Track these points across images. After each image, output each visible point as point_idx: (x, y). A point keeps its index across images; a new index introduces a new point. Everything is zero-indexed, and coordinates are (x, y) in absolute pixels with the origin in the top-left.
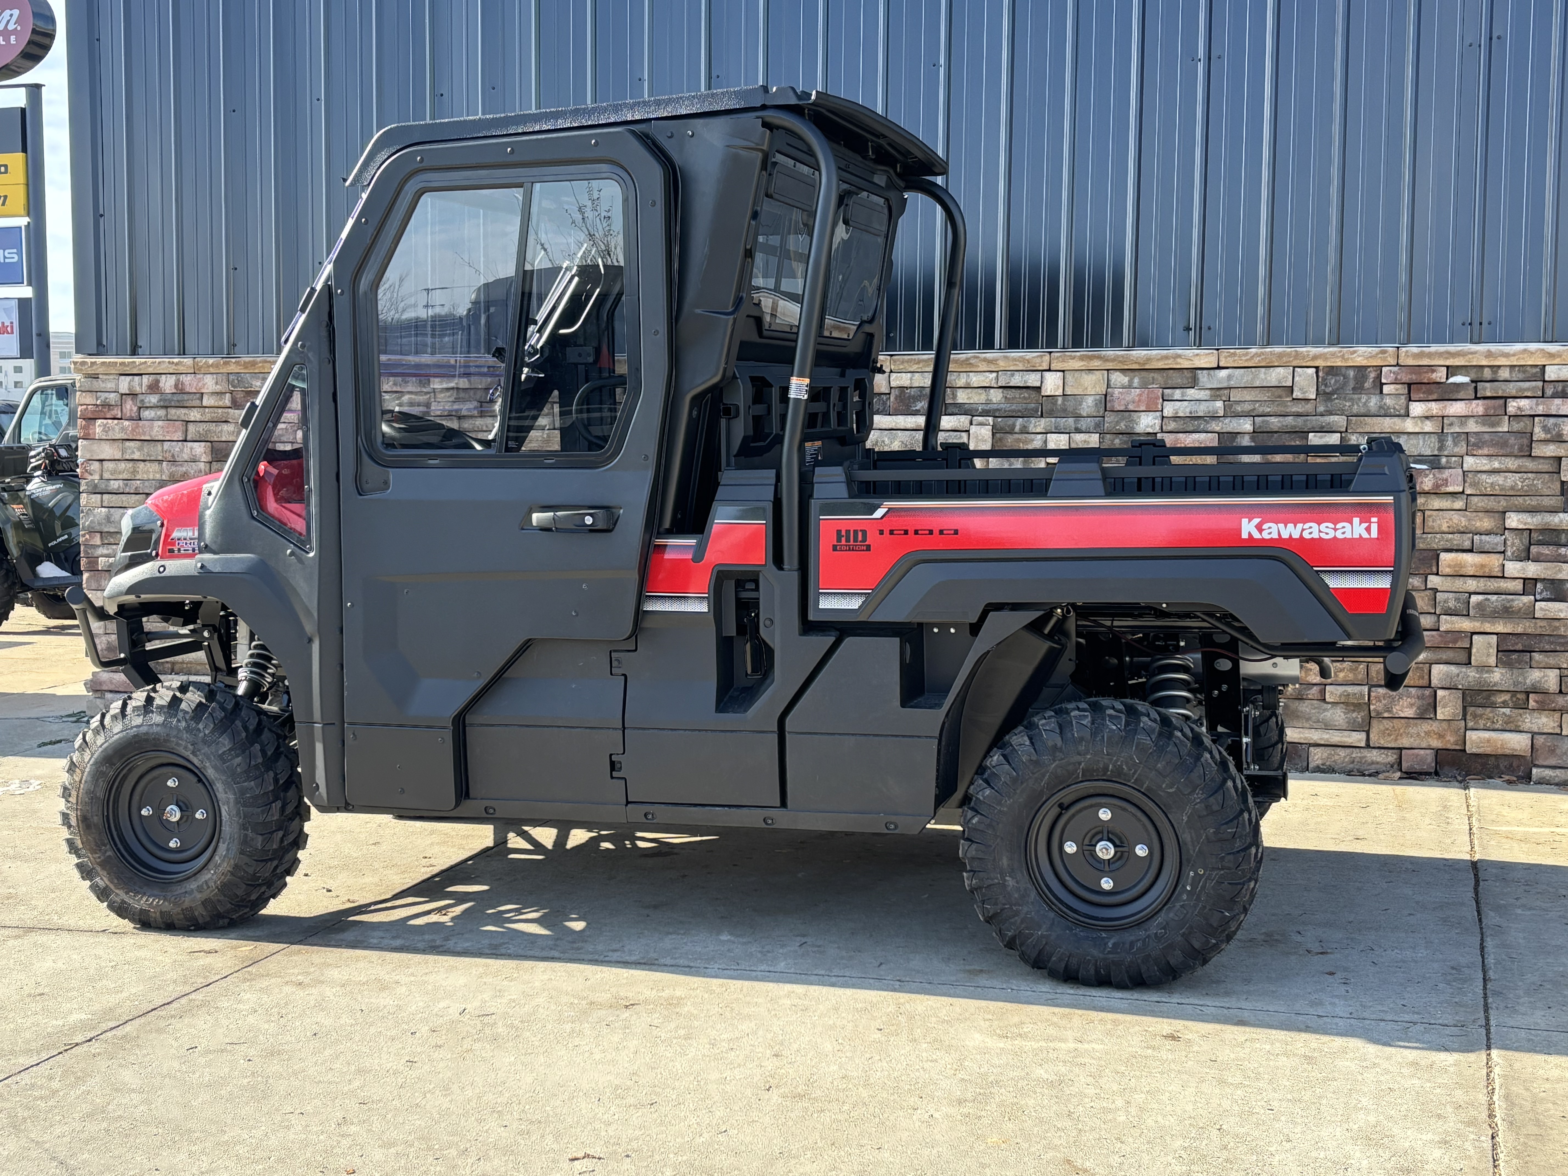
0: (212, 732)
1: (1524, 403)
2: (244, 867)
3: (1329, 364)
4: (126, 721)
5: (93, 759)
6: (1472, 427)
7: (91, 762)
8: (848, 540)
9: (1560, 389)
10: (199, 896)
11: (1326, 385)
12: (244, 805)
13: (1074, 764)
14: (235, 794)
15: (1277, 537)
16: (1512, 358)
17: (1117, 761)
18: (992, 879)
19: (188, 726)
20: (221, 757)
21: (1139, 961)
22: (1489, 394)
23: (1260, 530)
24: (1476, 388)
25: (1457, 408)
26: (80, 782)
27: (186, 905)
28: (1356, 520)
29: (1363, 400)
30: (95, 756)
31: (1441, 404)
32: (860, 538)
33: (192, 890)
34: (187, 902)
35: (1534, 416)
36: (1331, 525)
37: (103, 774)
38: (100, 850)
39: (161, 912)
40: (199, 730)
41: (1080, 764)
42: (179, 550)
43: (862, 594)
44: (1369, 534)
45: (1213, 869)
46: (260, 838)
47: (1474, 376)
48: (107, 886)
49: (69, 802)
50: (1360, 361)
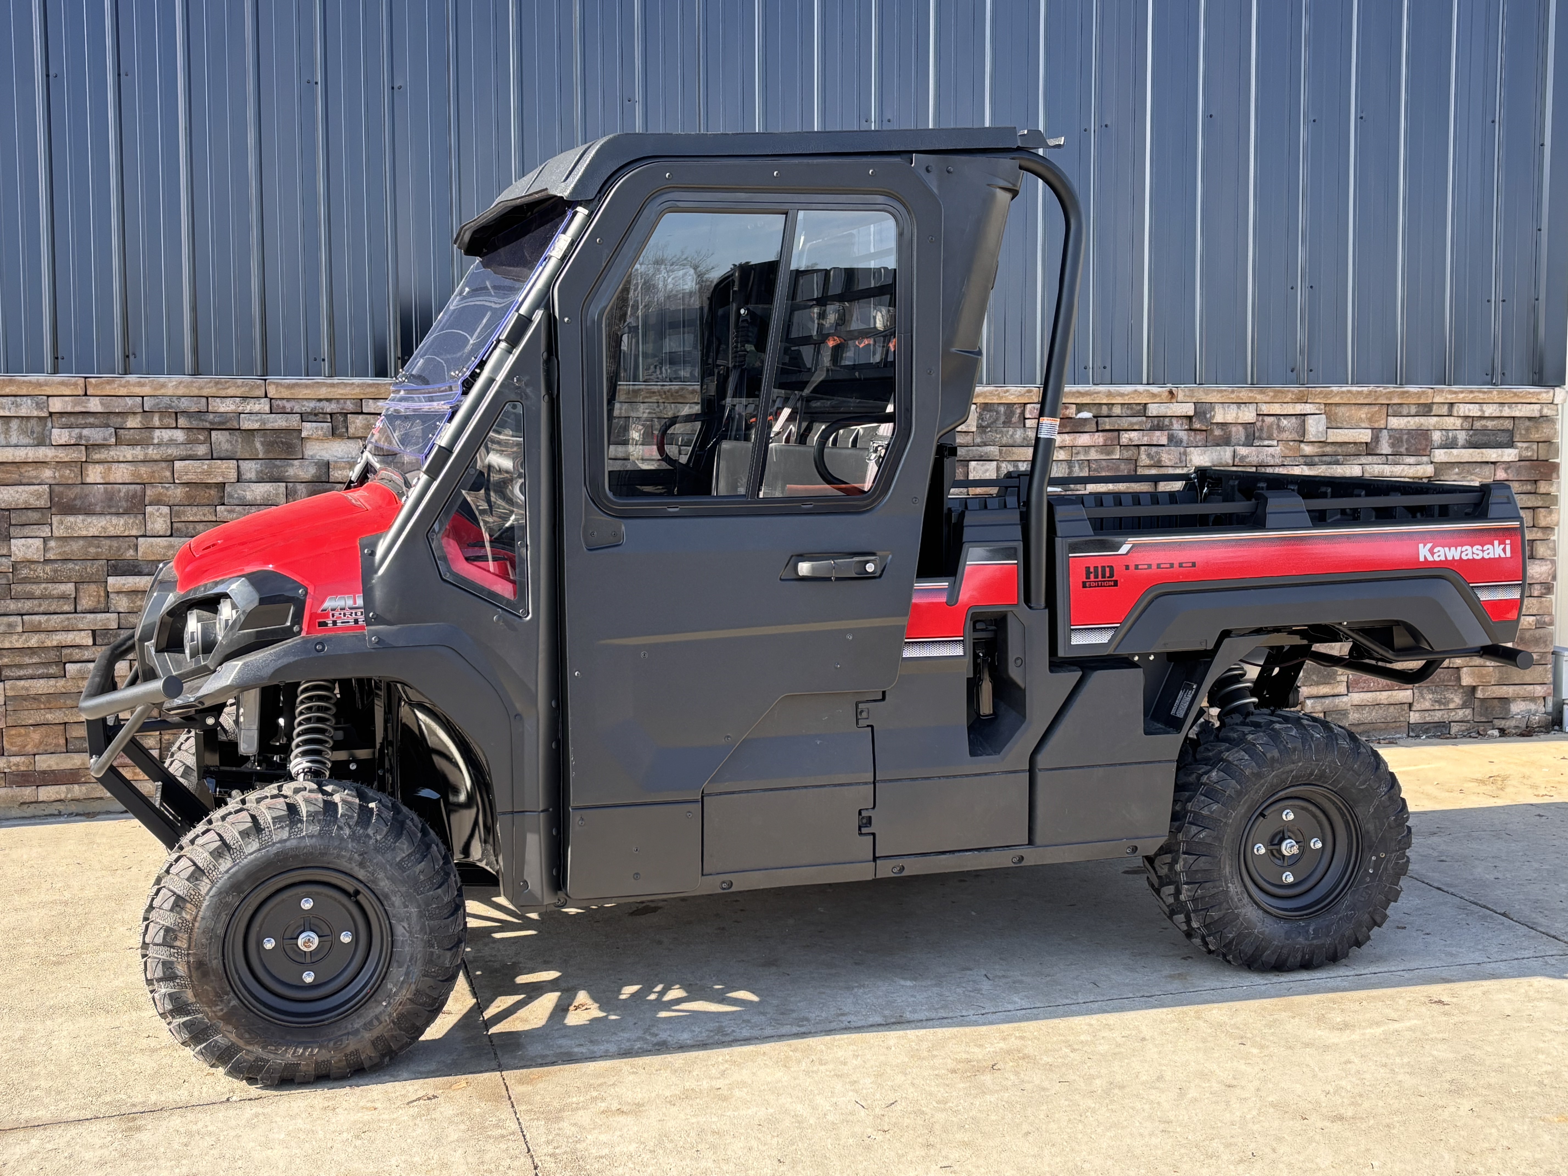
0: (386, 836)
1: (1133, 435)
2: (427, 991)
3: (987, 401)
4: (265, 836)
5: (214, 889)
6: (1093, 455)
7: (211, 894)
8: (1096, 577)
9: (1156, 423)
10: (367, 1036)
11: (982, 419)
12: (431, 918)
13: (1287, 772)
14: (419, 906)
15: (1444, 559)
16: (1126, 398)
17: (1322, 765)
18: (1218, 888)
19: (354, 833)
20: (400, 866)
21: (1337, 942)
22: (1108, 427)
23: (1433, 554)
24: (1097, 423)
25: (1084, 439)
26: (195, 919)
27: (351, 1048)
28: (1496, 543)
29: (1010, 433)
30: (218, 885)
31: (1072, 436)
32: (1108, 574)
33: (357, 1031)
34: (352, 1044)
35: (1138, 446)
36: (1480, 548)
37: (227, 904)
38: (221, 1001)
39: (317, 1063)
40: (368, 836)
41: (1292, 772)
42: (335, 623)
43: (1111, 628)
44: (1505, 553)
45: (1393, 851)
46: (449, 954)
47: (1095, 411)
48: (233, 1044)
49: (173, 947)
50: (1012, 399)
